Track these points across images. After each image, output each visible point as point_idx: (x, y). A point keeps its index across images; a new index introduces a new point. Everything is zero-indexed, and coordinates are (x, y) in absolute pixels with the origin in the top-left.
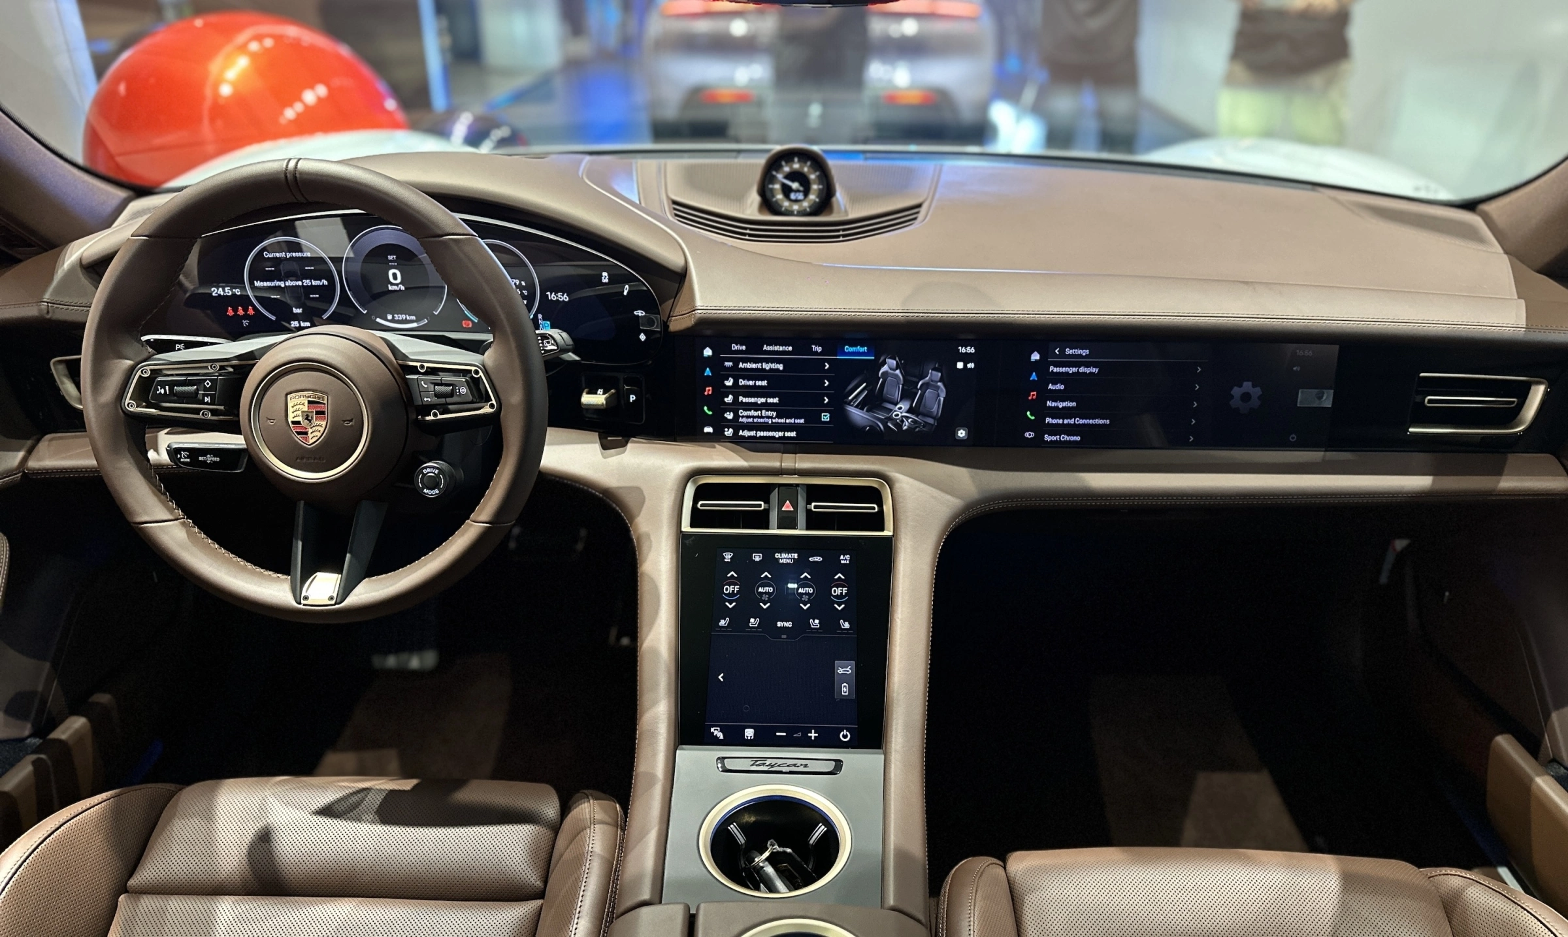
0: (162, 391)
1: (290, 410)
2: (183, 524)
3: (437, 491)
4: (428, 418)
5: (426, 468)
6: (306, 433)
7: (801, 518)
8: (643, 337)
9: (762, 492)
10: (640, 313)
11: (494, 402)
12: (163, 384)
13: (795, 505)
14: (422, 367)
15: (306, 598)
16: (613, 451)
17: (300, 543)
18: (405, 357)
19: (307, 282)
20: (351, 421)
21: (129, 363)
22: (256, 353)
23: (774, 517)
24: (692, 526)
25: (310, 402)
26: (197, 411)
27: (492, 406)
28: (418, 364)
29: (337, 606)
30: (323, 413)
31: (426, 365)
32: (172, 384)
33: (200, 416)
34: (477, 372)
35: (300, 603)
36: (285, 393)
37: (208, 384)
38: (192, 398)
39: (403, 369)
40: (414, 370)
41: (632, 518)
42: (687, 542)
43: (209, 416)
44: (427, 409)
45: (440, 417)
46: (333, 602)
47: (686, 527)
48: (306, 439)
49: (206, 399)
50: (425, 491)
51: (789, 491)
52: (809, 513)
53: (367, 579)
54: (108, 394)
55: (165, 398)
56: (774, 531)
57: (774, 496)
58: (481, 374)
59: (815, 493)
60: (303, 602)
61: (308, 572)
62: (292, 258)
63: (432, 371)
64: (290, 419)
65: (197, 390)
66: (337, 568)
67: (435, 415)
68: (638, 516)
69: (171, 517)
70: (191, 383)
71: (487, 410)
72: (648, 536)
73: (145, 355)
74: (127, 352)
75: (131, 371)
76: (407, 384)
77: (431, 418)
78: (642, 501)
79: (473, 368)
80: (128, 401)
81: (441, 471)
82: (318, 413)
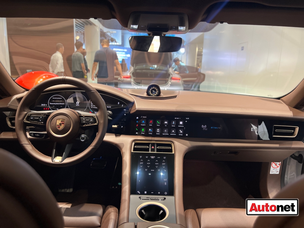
0: (32, 118)
1: (57, 123)
2: (31, 145)
3: (84, 140)
5: (82, 135)
8: (125, 114)
9: (148, 144)
10: (125, 110)
11: (97, 122)
16: (118, 137)
17: (55, 150)
18: (81, 114)
19: (60, 104)
20: (69, 125)
21: (26, 112)
22: (51, 112)
23: (150, 149)
24: (133, 151)
25: (61, 121)
26: (38, 123)
29: (61, 163)
30: (64, 123)
31: (85, 115)
32: (34, 117)
36: (56, 119)
37: (41, 117)
39: (80, 116)
40: (82, 116)
41: (121, 149)
42: (132, 154)
49: (40, 121)
50: (81, 140)
52: (157, 149)
53: (67, 158)
54: (21, 118)
55: (32, 120)
56: (150, 152)
57: (150, 145)
59: (158, 145)
60: (54, 162)
61: (55, 156)
62: (58, 99)
63: (85, 117)
64: (57, 124)
65: (39, 119)
66: (61, 156)
68: (123, 149)
69: (29, 144)
70: (38, 117)
72: (125, 152)
73: (29, 111)
74: (26, 110)
75: (26, 114)
76: (80, 119)
77: (84, 126)
78: (124, 146)
79: (94, 116)
80: (25, 120)
81: (85, 136)
82: (62, 123)
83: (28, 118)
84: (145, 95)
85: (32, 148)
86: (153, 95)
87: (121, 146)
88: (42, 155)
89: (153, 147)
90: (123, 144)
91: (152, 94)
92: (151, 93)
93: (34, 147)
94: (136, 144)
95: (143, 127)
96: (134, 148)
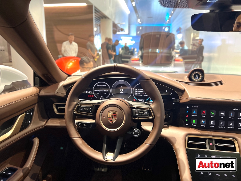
0: (82, 109)
1: (109, 115)
2: (81, 139)
3: (137, 136)
4: (136, 119)
5: (135, 130)
6: (111, 120)
7: (215, 147)
8: (174, 104)
9: (204, 140)
10: (174, 99)
11: (153, 116)
12: (82, 108)
13: (213, 144)
14: (136, 107)
15: (106, 159)
16: (166, 128)
17: (105, 145)
18: (132, 105)
19: (104, 91)
20: (121, 118)
21: (76, 103)
22: (100, 103)
23: (207, 146)
24: (188, 147)
25: (113, 113)
26: (87, 114)
27: (153, 117)
28: (135, 107)
29: (113, 161)
30: (116, 116)
31: (137, 107)
32: (84, 108)
33: (88, 115)
34: (149, 109)
35: (105, 160)
36: (108, 111)
37: (91, 108)
38: (88, 111)
39: (132, 107)
40: (134, 108)
41: (173, 144)
42: (188, 151)
43: (90, 115)
44: (136, 117)
45: (139, 118)
46: (112, 160)
47: (187, 148)
48: (111, 122)
49: (90, 112)
50: (135, 135)
51: (210, 140)
52: (216, 146)
53: (119, 155)
54: (70, 109)
55: (81, 111)
56: (208, 150)
57: (207, 141)
58: (150, 109)
59: (217, 141)
60: (106, 160)
61: (106, 152)
62: (102, 86)
63: (138, 108)
64: (108, 117)
65: (89, 109)
66: (113, 151)
67: (138, 118)
68: (175, 143)
69: (78, 137)
70: (87, 108)
71: (151, 117)
72: (179, 149)
73: (79, 102)
74: (76, 101)
75: (76, 105)
76: (132, 111)
77: (137, 119)
78: (176, 140)
79: (149, 108)
80: (74, 111)
81: (138, 131)
82: (114, 116)
83: (78, 109)
84: (187, 80)
85: (82, 141)
86: (197, 80)
87: (172, 140)
88: (92, 150)
89: (211, 144)
90: (174, 138)
91: (194, 80)
92: (193, 78)
93: (83, 140)
94: (190, 139)
95: (194, 118)
96: (188, 144)
